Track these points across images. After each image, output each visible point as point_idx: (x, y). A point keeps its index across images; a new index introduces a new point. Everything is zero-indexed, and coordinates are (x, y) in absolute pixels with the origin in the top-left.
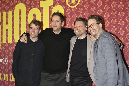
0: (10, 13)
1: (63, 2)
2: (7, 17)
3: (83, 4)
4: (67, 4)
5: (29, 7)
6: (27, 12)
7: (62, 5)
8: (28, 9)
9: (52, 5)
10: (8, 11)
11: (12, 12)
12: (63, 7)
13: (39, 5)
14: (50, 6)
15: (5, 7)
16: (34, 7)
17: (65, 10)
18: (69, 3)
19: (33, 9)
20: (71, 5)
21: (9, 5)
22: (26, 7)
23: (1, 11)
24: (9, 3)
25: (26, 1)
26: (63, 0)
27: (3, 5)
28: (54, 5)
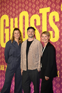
0: (16, 19)
2: (14, 22)
4: (61, 10)
6: (30, 18)
7: (57, 11)
8: (30, 15)
10: (15, 17)
11: (17, 18)
12: (58, 12)
13: (39, 12)
14: (47, 13)
15: (12, 14)
16: (35, 14)
17: (60, 15)
19: (34, 15)
21: (15, 13)
22: (29, 14)
23: (9, 17)
24: (15, 11)
25: (28, 9)
26: (58, 7)
27: (11, 13)
28: (51, 11)
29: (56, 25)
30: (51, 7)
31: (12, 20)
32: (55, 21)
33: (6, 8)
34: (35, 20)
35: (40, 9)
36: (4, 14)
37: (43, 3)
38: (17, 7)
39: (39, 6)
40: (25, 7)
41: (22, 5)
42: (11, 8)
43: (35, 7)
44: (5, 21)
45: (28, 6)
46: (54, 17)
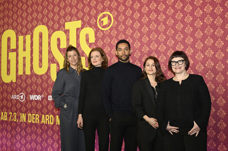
0: (28, 37)
2: (25, 42)
3: (118, 25)
4: (98, 25)
5: (52, 30)
6: (50, 36)
7: (91, 27)
8: (50, 32)
10: (26, 34)
11: (30, 36)
12: (93, 29)
13: (64, 27)
14: (77, 29)
15: (22, 29)
16: (58, 29)
17: (96, 33)
18: (100, 24)
19: (56, 32)
21: (26, 27)
22: (48, 29)
23: (17, 34)
24: (27, 24)
25: (48, 22)
26: (93, 21)
27: (19, 28)
29: (90, 47)
30: (82, 20)
31: (21, 38)
32: (88, 42)
33: (12, 18)
34: (59, 40)
35: (66, 23)
36: (8, 29)
37: (71, 14)
38: (30, 18)
39: (64, 18)
40: (43, 18)
41: (37, 16)
42: (20, 20)
43: (59, 20)
44: (9, 39)
45: (47, 17)
46: (87, 35)
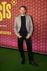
1: (10, 3)
4: (12, 3)
9: (6, 4)
20: (13, 4)
28: (7, 4)
